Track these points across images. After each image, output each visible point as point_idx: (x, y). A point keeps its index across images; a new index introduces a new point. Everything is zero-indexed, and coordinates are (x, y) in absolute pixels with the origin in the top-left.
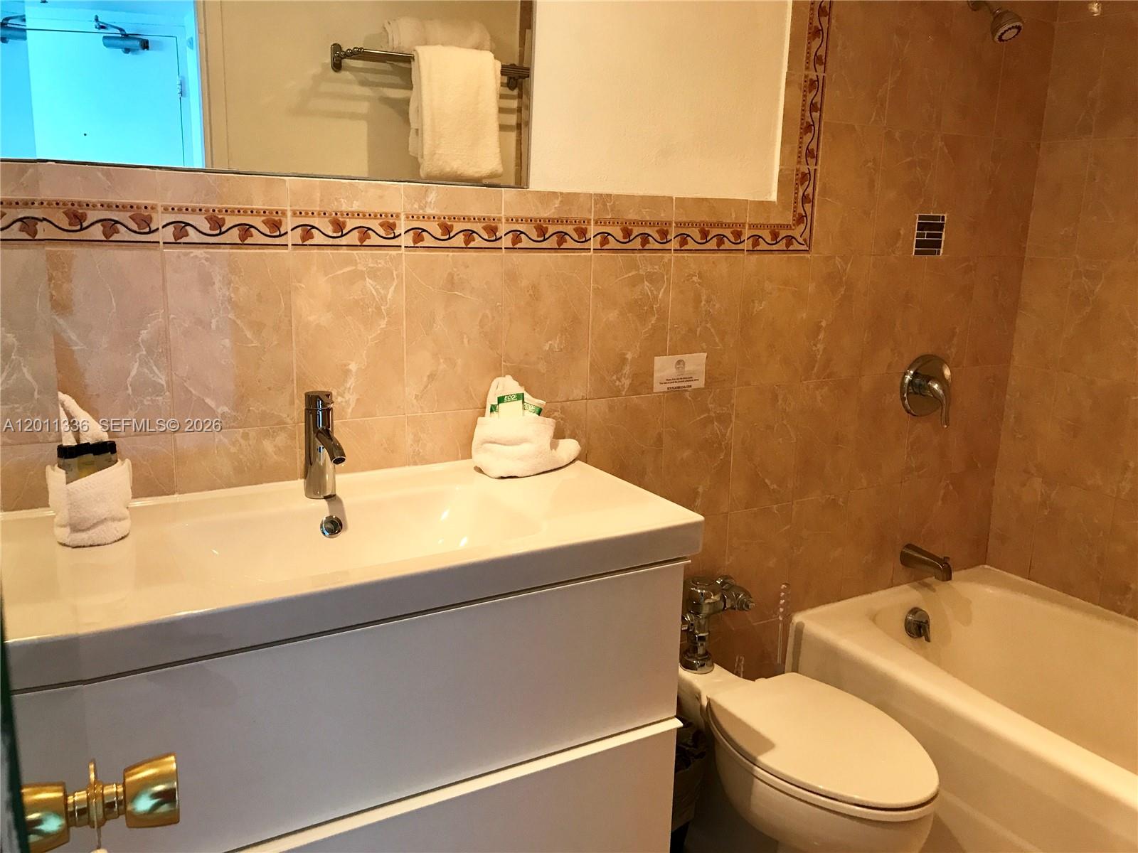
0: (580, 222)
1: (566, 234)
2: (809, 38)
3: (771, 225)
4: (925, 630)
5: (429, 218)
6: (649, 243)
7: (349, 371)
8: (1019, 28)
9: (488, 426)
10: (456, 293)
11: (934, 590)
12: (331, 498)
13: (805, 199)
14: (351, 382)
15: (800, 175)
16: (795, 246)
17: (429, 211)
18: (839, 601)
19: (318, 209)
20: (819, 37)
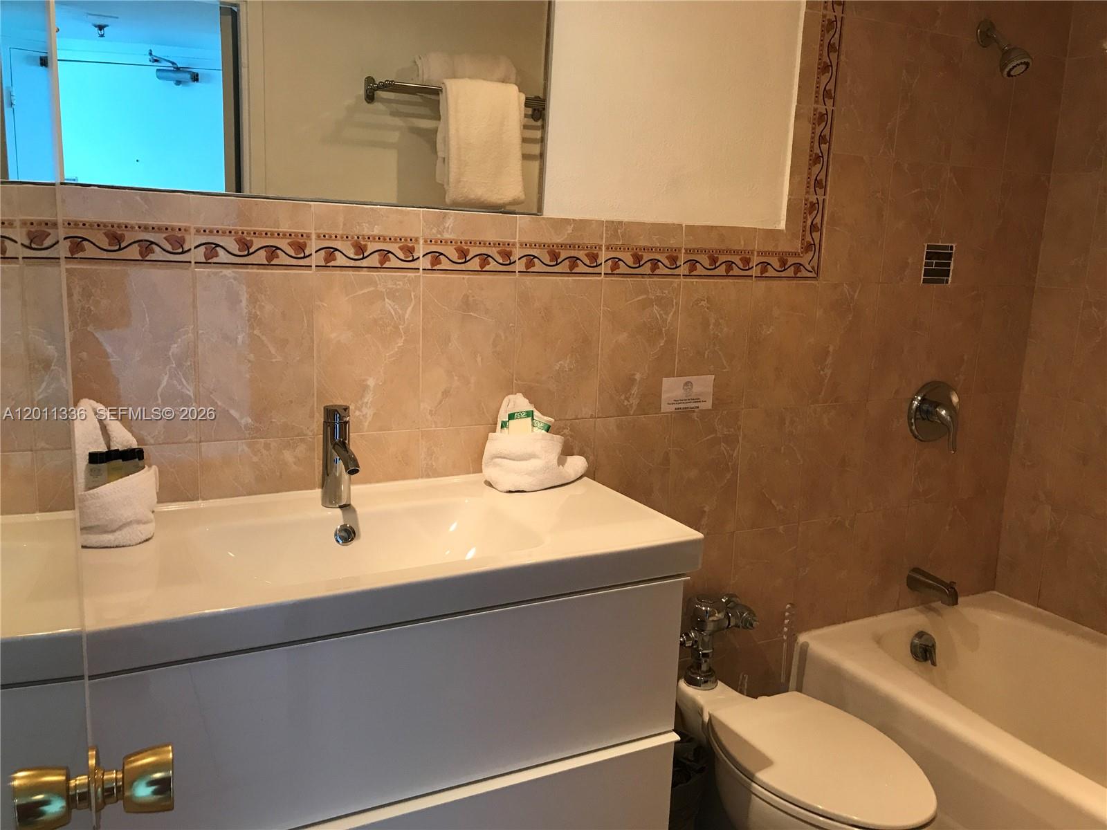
0: (591, 248)
1: (578, 259)
2: (818, 73)
3: (779, 253)
4: (931, 653)
5: (446, 242)
6: (659, 268)
7: (367, 386)
8: (1027, 64)
9: (499, 442)
10: (471, 314)
11: (940, 614)
12: (346, 507)
13: (814, 228)
14: (368, 398)
15: (809, 205)
16: (804, 273)
17: (447, 236)
18: (844, 622)
19: (341, 232)
20: (828, 72)
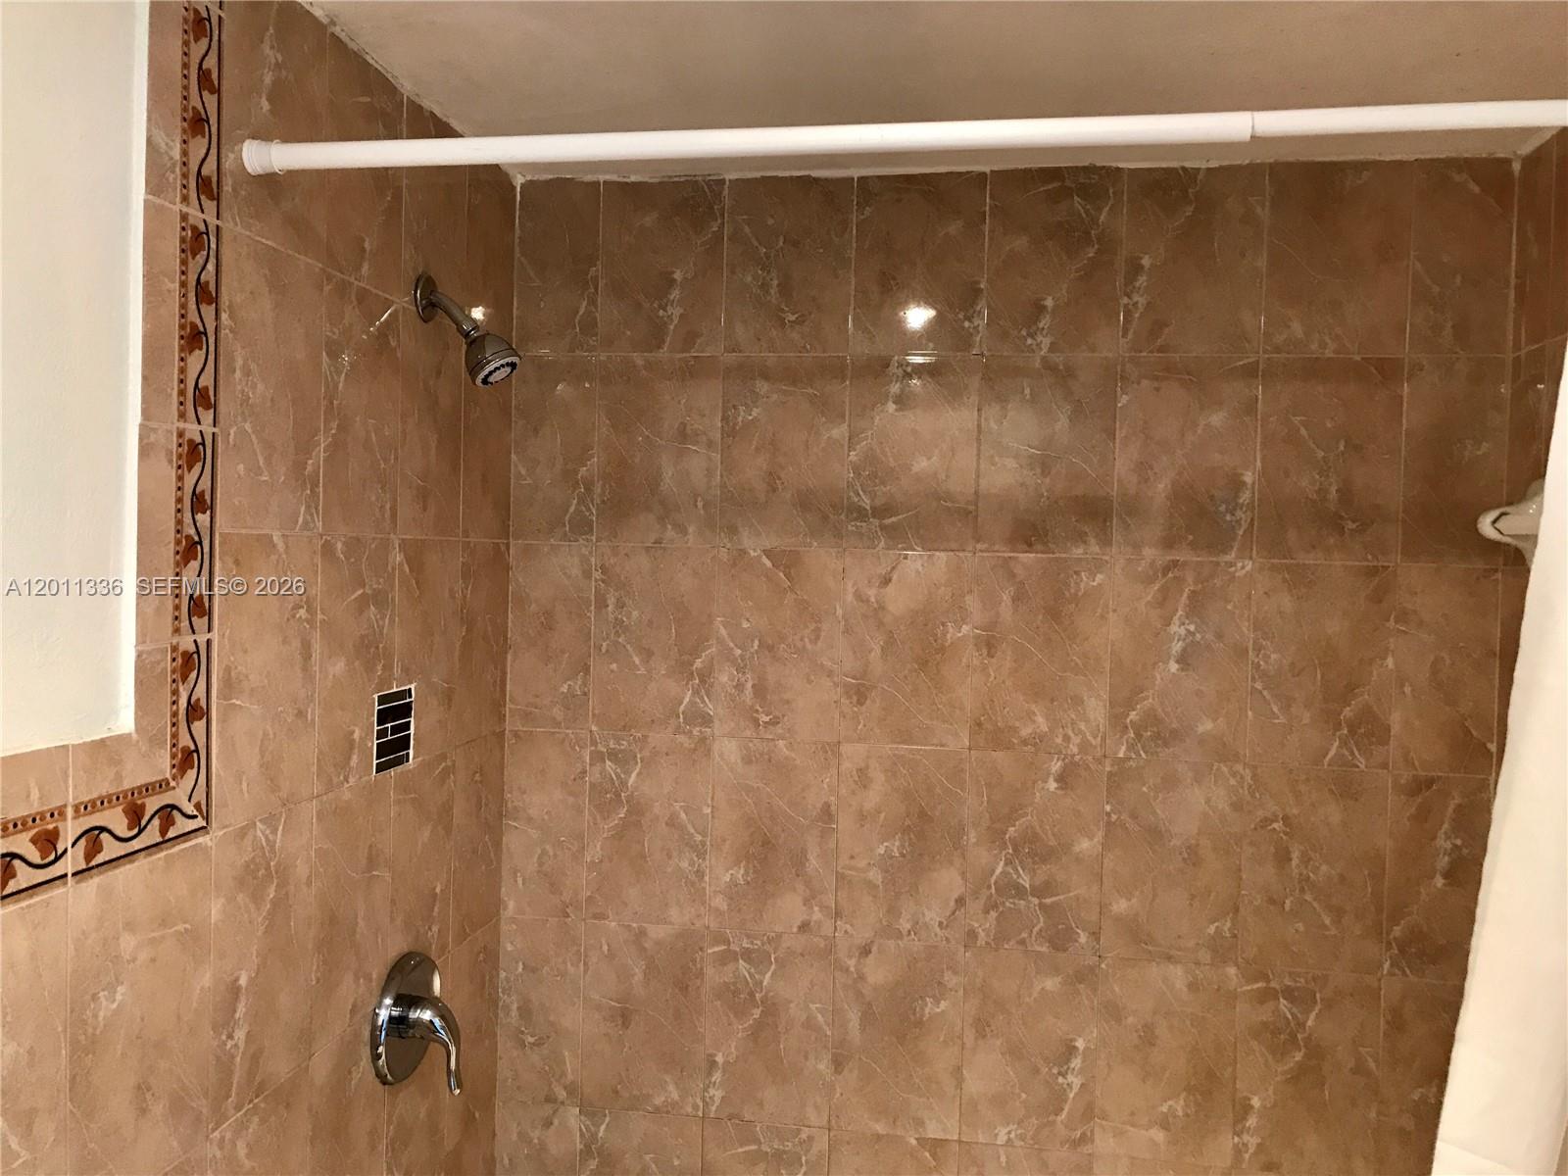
2: (182, 349)
3: (125, 793)
8: (513, 365)
13: (195, 711)
15: (180, 660)
16: (180, 826)
20: (201, 349)
